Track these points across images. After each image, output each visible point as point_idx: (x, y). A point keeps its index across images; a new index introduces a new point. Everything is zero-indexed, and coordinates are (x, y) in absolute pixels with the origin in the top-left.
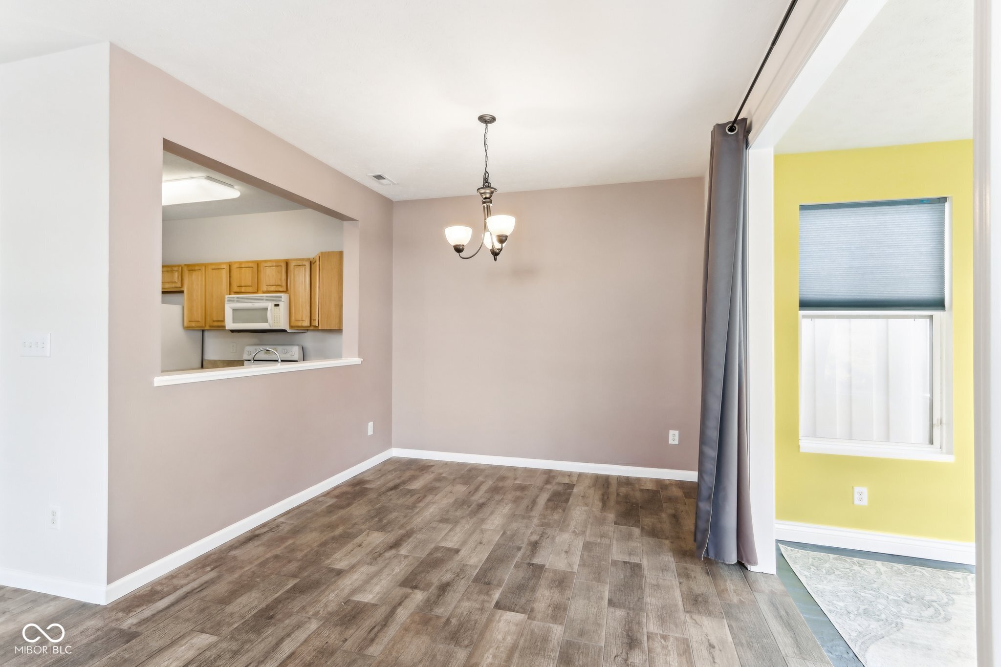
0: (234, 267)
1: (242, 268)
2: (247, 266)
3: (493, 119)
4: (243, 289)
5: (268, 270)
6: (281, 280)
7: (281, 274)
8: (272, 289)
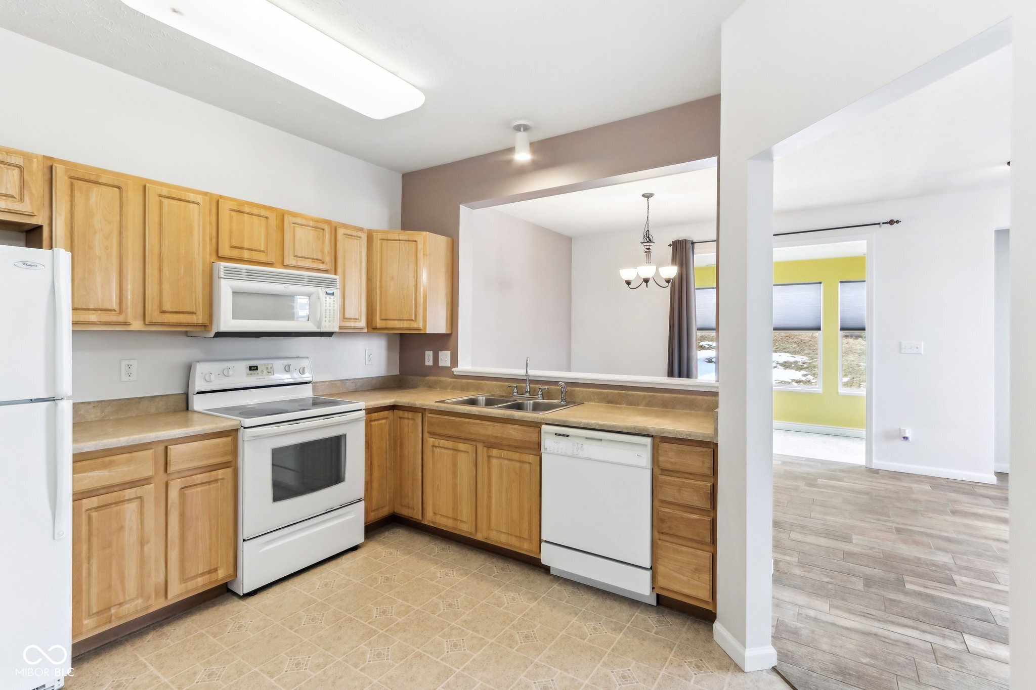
0: (225, 207)
1: (243, 212)
2: (255, 211)
3: (652, 195)
4: (246, 255)
5: (299, 231)
6: (322, 251)
7: (323, 242)
8: (307, 264)
